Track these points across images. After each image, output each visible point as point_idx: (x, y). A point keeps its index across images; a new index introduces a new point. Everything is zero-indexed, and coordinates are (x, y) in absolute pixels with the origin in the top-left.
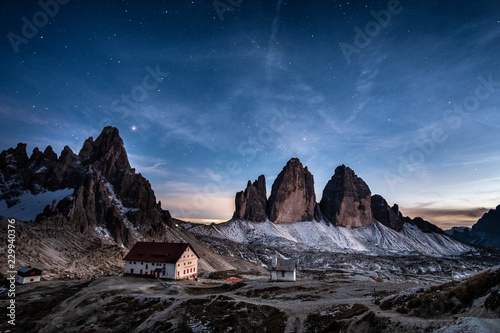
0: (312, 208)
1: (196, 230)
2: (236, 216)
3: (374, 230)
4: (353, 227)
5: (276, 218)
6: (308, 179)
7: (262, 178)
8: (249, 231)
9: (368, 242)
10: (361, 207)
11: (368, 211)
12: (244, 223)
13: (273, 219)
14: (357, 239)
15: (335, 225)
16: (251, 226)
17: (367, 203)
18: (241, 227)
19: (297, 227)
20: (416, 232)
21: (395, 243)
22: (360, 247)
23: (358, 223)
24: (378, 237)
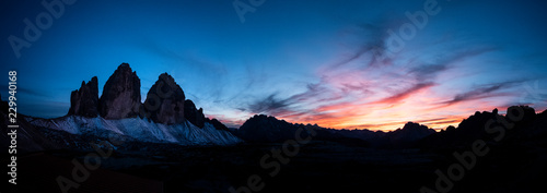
0: (137, 106)
1: (36, 123)
2: (71, 112)
3: (184, 127)
4: (169, 124)
5: (106, 114)
6: (136, 82)
7: (95, 79)
8: (83, 125)
9: (179, 136)
10: (177, 109)
11: (181, 112)
12: (78, 118)
13: (104, 115)
14: (171, 133)
15: (155, 122)
16: (85, 121)
17: (181, 106)
18: (75, 121)
19: (125, 122)
20: (212, 129)
21: (198, 136)
22: (173, 140)
23: (173, 121)
24: (187, 132)
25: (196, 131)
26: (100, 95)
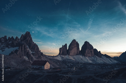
0: (79, 52)
1: (49, 57)
2: (60, 54)
3: (94, 57)
4: (89, 57)
5: (69, 54)
6: (78, 45)
7: (66, 44)
8: (63, 58)
9: (93, 60)
10: (91, 52)
11: (93, 53)
12: (61, 56)
14: (90, 60)
15: (84, 56)
16: (63, 56)
17: (93, 51)
19: (75, 56)
20: (105, 58)
21: (100, 61)
22: (91, 62)
23: (90, 56)
24: (95, 59)
25: (99, 58)
26: (68, 49)
